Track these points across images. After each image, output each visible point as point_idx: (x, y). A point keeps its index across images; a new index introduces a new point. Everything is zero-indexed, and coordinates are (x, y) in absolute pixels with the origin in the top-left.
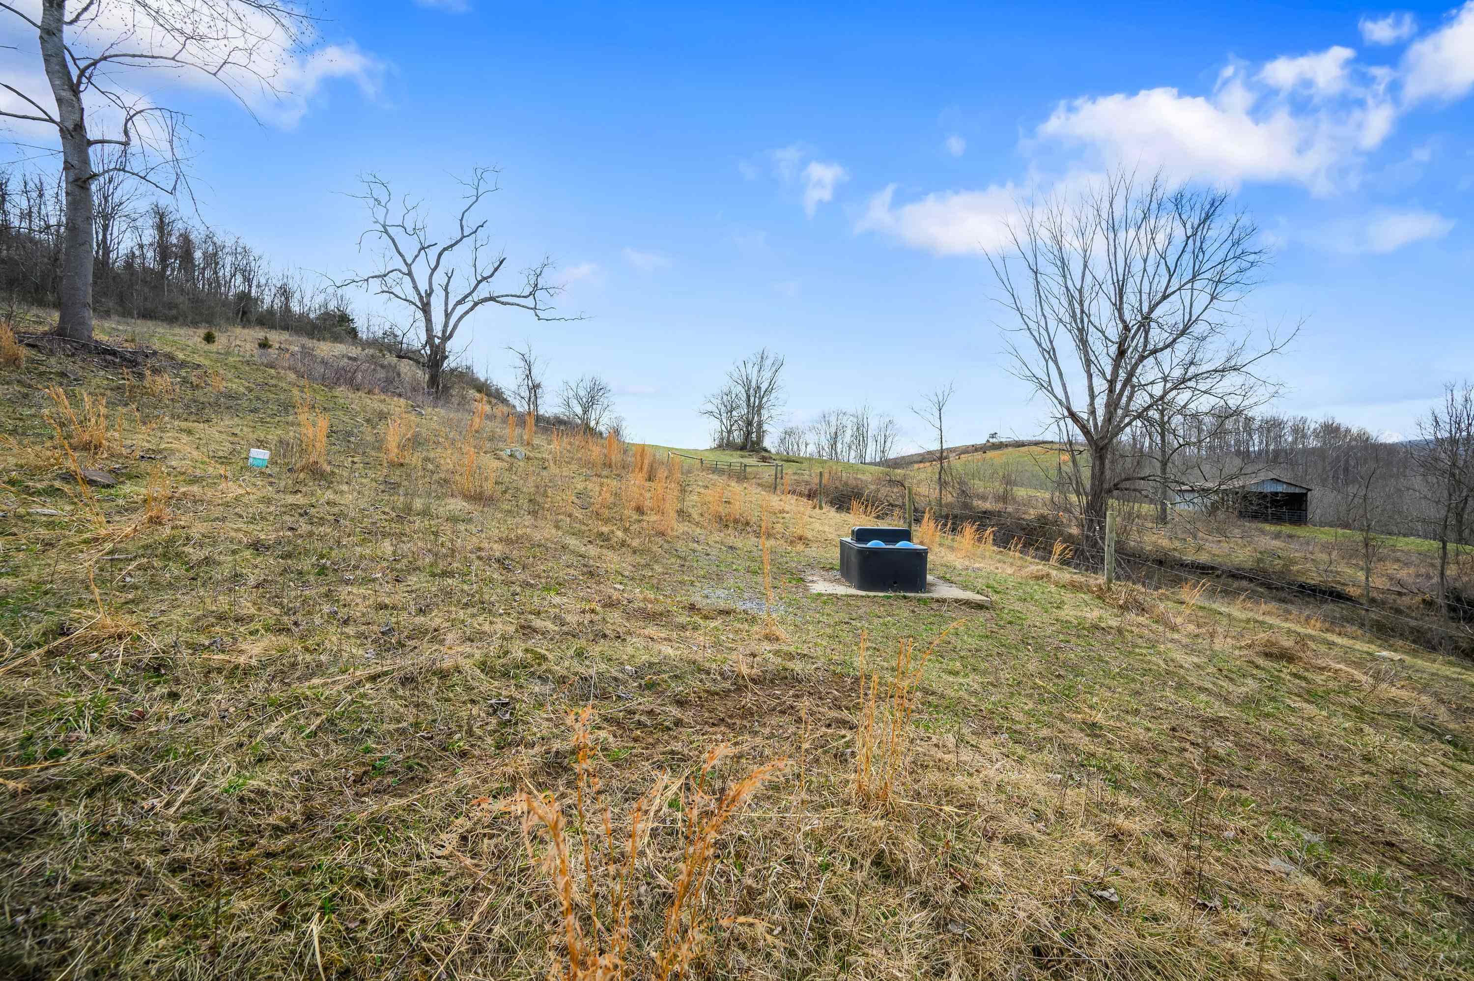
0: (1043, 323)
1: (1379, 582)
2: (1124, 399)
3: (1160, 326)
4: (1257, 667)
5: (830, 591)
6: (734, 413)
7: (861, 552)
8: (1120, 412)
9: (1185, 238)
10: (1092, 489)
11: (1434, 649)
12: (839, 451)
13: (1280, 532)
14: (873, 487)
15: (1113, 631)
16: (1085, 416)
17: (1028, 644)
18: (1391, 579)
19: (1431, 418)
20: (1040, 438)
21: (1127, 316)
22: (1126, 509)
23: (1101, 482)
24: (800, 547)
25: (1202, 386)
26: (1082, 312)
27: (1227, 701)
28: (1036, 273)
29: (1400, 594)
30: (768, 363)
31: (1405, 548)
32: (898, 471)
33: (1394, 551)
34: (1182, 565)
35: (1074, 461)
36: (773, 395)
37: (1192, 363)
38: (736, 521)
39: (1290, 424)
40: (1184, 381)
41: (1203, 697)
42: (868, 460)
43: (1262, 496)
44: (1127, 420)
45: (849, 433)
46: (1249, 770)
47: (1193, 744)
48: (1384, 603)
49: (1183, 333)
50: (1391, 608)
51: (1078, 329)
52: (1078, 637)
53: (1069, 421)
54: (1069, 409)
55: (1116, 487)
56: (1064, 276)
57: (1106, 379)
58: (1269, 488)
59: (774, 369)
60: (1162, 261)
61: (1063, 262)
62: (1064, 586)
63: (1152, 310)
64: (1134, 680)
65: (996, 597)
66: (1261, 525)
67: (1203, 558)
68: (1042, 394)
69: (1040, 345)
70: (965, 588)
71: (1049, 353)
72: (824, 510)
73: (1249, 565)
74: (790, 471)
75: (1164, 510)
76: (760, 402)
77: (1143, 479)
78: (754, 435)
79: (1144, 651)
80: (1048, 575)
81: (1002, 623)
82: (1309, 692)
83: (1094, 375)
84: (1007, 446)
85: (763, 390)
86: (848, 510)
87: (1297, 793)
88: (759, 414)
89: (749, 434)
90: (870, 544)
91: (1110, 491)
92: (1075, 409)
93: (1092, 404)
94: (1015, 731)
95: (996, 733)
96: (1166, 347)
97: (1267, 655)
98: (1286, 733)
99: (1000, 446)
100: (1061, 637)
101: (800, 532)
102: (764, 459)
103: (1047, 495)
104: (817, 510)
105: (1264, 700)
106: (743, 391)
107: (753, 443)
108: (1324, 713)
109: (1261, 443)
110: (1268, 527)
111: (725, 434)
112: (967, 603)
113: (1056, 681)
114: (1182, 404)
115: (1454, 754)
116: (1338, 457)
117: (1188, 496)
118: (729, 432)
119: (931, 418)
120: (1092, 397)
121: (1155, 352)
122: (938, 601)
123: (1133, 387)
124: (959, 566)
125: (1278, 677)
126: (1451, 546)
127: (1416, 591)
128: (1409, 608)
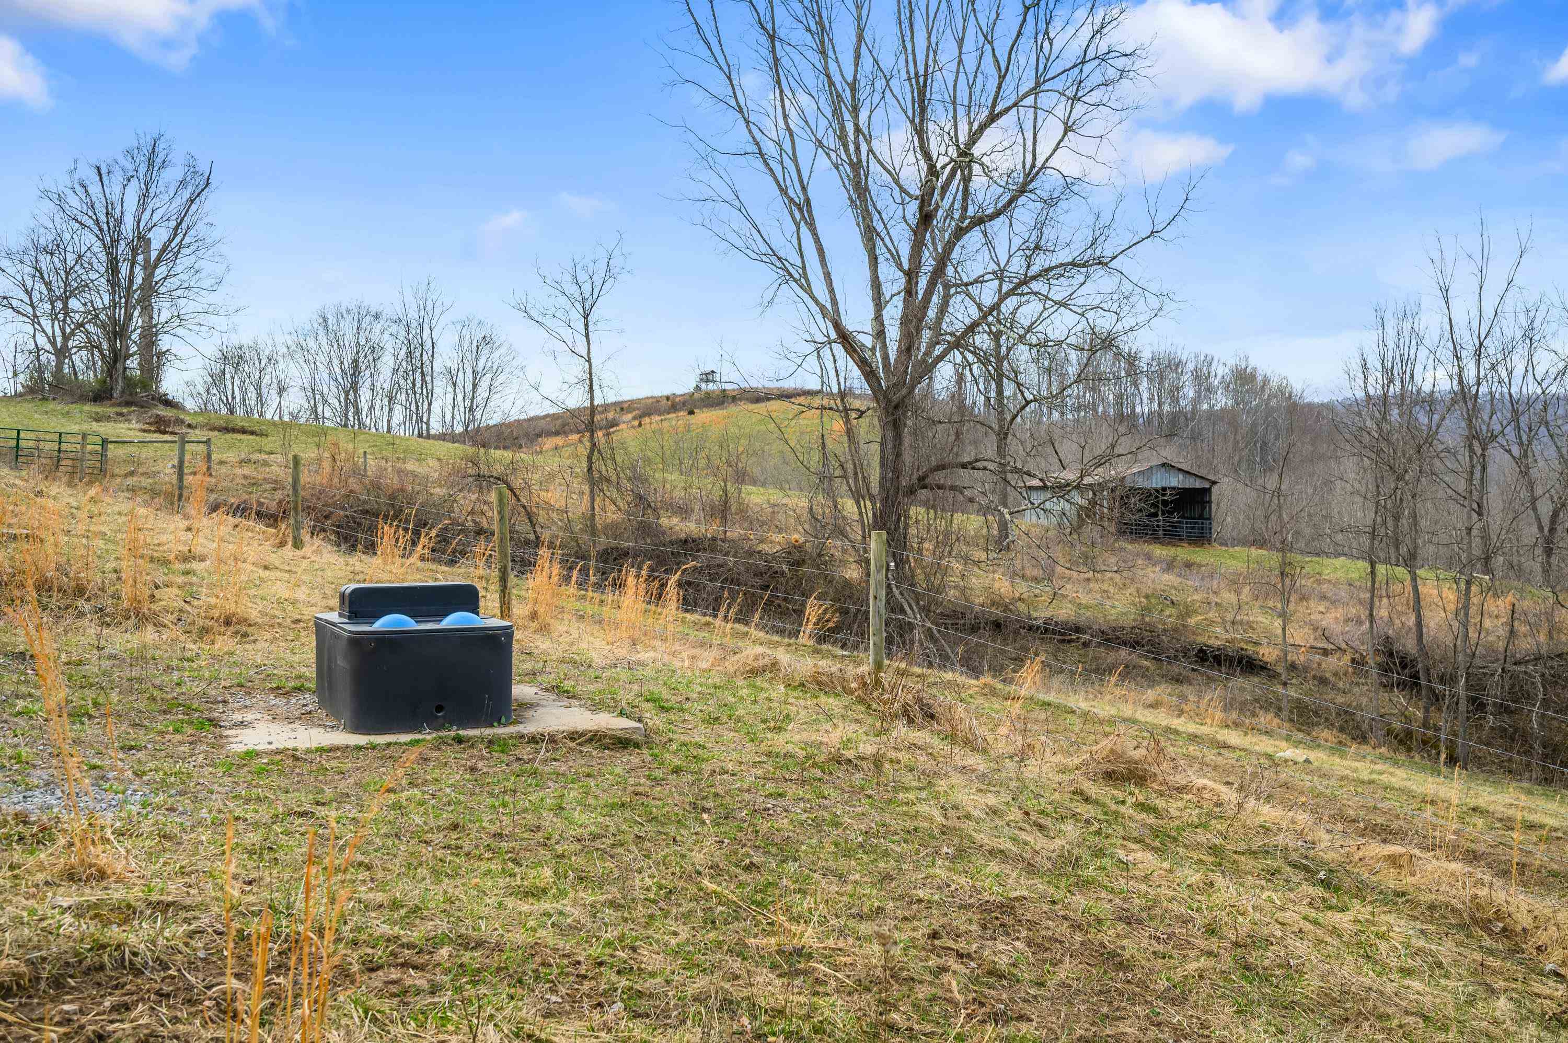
0: (787, 146)
1: (1300, 635)
2: (932, 313)
3: (986, 171)
4: (1087, 800)
5: (278, 745)
6: (74, 303)
7: (356, 641)
8: (926, 335)
9: (1021, 9)
10: (882, 486)
11: (1363, 739)
12: (364, 405)
13: (1174, 559)
14: (439, 491)
15: (864, 764)
16: (868, 341)
17: (704, 810)
18: (1315, 629)
19: (1359, 361)
20: (789, 384)
21: (934, 147)
22: (941, 524)
23: (898, 473)
24: (224, 643)
25: (1058, 294)
26: (858, 130)
27: (1031, 869)
28: (772, 37)
29: (1326, 652)
30: (171, 175)
31: (1332, 577)
32: (496, 454)
33: (1319, 582)
34: (1030, 628)
35: (849, 432)
36: (184, 262)
37: (1037, 247)
38: (43, 586)
39: (1190, 366)
40: (1025, 282)
41: (994, 867)
42: (436, 427)
43: (1147, 494)
44: (939, 349)
45: (387, 363)
46: (1041, 984)
47: (960, 956)
48: (1306, 669)
49: (1022, 190)
50: (1314, 677)
51: (851, 164)
52: (803, 783)
53: (839, 349)
54: (837, 326)
55: (922, 482)
56: (823, 52)
57: (900, 266)
58: (1158, 481)
59: (186, 194)
60: (988, 47)
61: (820, 23)
62: (802, 685)
63: (974, 139)
64: (886, 854)
65: (655, 720)
66: (1147, 548)
67: (1064, 612)
68: (790, 291)
69: (783, 191)
70: (596, 706)
71: (800, 210)
72: (307, 550)
73: (1129, 621)
74: (231, 456)
75: (1004, 527)
76: (149, 276)
77: (964, 466)
78: (133, 363)
79: (911, 796)
80: (775, 664)
81: (659, 774)
82: (1156, 832)
83: (881, 259)
84: (734, 399)
85: (156, 246)
86: (371, 548)
87: (1105, 1010)
88: (147, 309)
89: (116, 359)
90: (380, 625)
91: (911, 491)
92: (850, 325)
93: (878, 318)
94: (640, 994)
95: (600, 1005)
96: (997, 214)
97: (1109, 776)
98: (1104, 908)
99: (722, 399)
100: (770, 787)
101: (231, 607)
102: (161, 426)
103: (804, 503)
104: (288, 551)
105: (1086, 856)
106: (97, 247)
107: (130, 383)
108: (1166, 865)
109: (1151, 399)
110: (1158, 551)
111: (49, 359)
112: (596, 738)
113: (744, 877)
114: (1026, 323)
115: (1324, 900)
116: (1254, 424)
117: (1037, 498)
118: (62, 353)
119: (565, 333)
120: (879, 304)
121: (979, 221)
122: (533, 740)
123: (947, 287)
124: (598, 660)
125: (1116, 812)
126: (1381, 569)
127: (1344, 646)
128: (1336, 674)
